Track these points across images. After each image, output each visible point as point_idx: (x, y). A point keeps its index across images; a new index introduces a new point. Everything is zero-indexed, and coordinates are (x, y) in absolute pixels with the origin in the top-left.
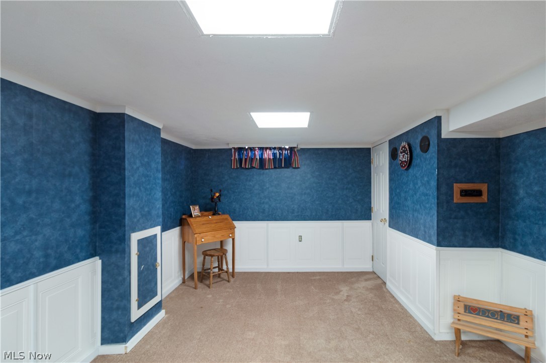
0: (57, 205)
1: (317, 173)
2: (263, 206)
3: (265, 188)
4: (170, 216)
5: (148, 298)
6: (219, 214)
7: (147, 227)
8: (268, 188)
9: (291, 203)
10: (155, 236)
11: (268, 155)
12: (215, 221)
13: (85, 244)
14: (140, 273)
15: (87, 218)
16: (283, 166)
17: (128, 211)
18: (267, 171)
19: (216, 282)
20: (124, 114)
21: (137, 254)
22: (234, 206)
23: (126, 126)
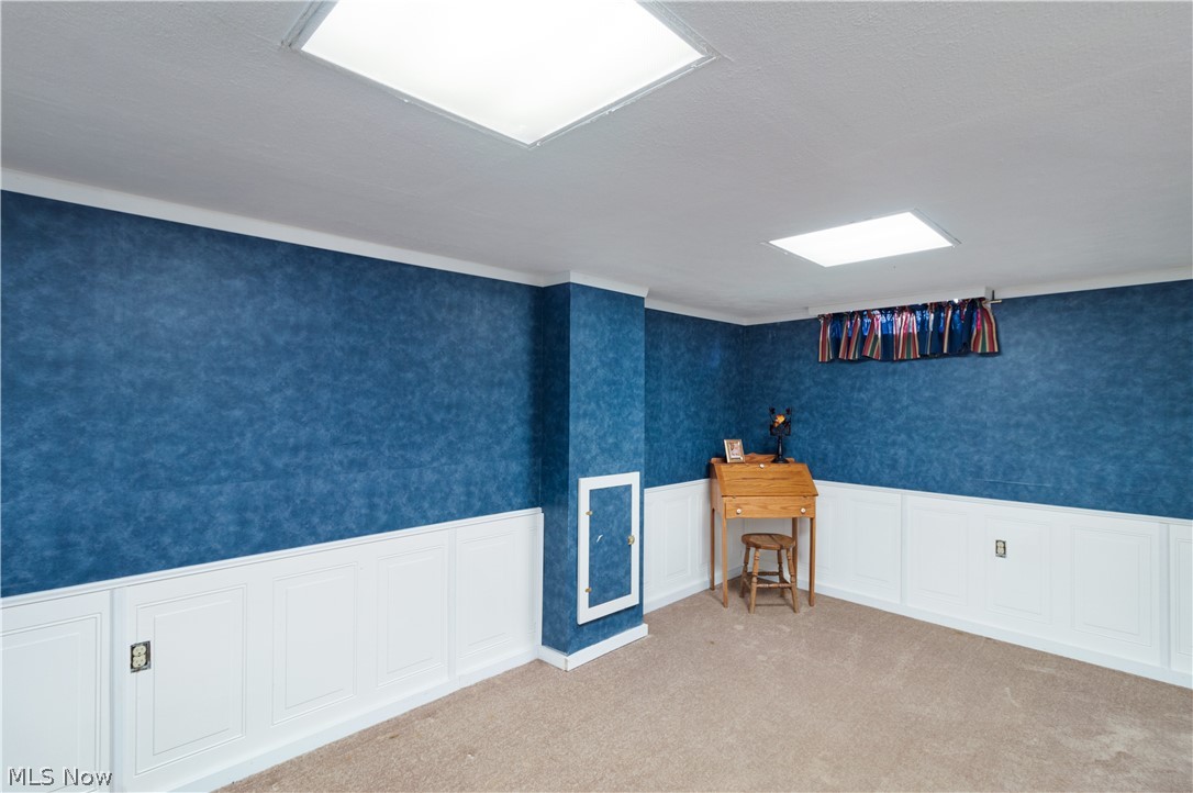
0: (482, 426)
1: (1062, 367)
2: (892, 451)
3: (898, 406)
4: (682, 456)
5: (611, 594)
6: (786, 462)
7: (611, 471)
8: (907, 407)
9: (972, 449)
10: (628, 488)
11: (904, 324)
12: (771, 476)
13: (521, 486)
14: (593, 548)
15: (525, 447)
16: (945, 351)
17: (573, 442)
18: (905, 365)
19: (769, 605)
20: (569, 284)
21: (588, 513)
22: (823, 446)
23: (572, 304)
